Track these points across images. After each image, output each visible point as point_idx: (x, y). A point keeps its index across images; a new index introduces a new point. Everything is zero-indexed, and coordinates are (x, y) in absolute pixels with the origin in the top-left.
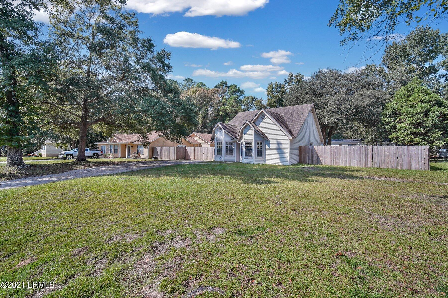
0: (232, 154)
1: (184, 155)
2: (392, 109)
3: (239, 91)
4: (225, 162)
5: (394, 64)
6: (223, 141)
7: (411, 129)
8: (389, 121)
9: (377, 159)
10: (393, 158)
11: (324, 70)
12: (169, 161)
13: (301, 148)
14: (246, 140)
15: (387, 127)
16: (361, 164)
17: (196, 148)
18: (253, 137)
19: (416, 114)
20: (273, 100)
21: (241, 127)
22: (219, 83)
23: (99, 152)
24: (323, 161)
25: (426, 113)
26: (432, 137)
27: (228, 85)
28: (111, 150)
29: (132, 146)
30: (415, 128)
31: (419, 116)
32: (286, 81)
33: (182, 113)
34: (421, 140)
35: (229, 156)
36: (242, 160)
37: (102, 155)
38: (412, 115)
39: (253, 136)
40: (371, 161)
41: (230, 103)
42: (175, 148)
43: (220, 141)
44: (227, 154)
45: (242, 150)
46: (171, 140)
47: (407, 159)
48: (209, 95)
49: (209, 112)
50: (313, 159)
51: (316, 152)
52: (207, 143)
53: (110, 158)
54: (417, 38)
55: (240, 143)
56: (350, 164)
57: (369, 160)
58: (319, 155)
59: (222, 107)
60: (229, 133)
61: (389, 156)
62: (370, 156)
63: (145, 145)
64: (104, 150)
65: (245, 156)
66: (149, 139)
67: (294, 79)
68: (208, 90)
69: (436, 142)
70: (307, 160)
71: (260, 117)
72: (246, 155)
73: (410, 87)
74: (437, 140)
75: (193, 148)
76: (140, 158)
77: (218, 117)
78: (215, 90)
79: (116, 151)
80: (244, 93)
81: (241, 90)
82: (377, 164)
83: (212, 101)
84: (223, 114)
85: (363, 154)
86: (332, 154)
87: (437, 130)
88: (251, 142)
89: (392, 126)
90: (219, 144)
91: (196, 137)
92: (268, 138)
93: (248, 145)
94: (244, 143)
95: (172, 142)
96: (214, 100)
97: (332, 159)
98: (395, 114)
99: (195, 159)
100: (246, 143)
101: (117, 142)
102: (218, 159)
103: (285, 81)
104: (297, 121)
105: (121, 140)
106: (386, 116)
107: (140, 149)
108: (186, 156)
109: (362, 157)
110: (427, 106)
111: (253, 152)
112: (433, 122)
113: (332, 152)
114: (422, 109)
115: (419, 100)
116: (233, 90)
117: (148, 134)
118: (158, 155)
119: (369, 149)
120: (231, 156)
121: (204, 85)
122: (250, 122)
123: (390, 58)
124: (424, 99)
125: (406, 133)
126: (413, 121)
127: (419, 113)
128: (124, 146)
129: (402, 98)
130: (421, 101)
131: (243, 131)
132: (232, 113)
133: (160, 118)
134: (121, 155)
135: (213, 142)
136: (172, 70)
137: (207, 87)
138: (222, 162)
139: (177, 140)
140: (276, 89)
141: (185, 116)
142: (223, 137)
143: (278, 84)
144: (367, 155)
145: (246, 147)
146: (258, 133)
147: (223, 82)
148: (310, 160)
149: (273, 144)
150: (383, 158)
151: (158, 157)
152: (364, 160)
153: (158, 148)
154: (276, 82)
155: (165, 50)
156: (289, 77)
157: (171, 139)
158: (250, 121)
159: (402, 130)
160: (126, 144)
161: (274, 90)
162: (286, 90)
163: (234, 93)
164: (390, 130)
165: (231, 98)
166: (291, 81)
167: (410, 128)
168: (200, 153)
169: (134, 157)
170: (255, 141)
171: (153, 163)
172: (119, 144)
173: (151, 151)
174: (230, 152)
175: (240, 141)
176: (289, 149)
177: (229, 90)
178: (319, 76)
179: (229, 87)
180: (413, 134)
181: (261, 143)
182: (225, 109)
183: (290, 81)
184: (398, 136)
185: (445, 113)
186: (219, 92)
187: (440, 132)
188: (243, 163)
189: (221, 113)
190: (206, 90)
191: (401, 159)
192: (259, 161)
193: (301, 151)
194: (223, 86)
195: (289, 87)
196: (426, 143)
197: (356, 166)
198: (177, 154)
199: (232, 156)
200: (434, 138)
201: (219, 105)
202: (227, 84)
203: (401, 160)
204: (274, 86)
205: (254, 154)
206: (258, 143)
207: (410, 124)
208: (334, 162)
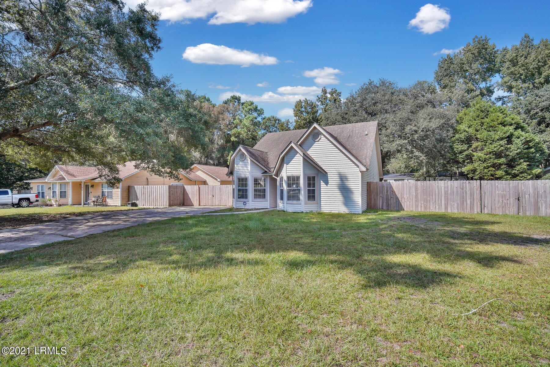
0: (264, 196)
1: (182, 198)
2: (466, 133)
3: (256, 109)
4: (252, 210)
5: (450, 81)
6: (248, 175)
7: (492, 160)
8: (463, 148)
9: (487, 201)
10: (512, 200)
11: (377, 82)
12: (156, 210)
13: (370, 185)
14: (290, 174)
15: (460, 156)
16: (463, 209)
17: (202, 187)
18: (302, 169)
19: (498, 140)
20: (302, 123)
21: (282, 153)
22: (229, 98)
23: (32, 196)
24: (406, 204)
25: (509, 139)
26: (515, 170)
27: (242, 101)
28: (54, 192)
29: (92, 186)
30: (496, 158)
31: (501, 142)
32: (319, 98)
33: (180, 123)
34: (504, 173)
35: (258, 200)
36: (281, 205)
37: (37, 201)
38: (493, 141)
39: (302, 167)
40: (479, 203)
41: (245, 125)
42: (165, 188)
43: (243, 176)
44: (256, 196)
45: (282, 191)
46: (160, 175)
47: (532, 199)
48: (216, 114)
49: (216, 137)
50: (390, 203)
51: (393, 191)
52: (216, 180)
53: (51, 205)
54: (476, 52)
55: (278, 179)
56: (446, 208)
57: (475, 202)
58: (399, 196)
59: (234, 131)
60: (259, 163)
61: (505, 196)
62: (477, 196)
63: (113, 182)
64: (43, 193)
65: (288, 200)
66: (120, 173)
67: (329, 96)
68: (214, 107)
69: (521, 175)
70: (380, 203)
71: (311, 137)
72: (289, 198)
73: (484, 106)
74: (521, 173)
75: (196, 187)
76: (106, 205)
77: (228, 144)
78: (224, 107)
79: (63, 194)
80: (263, 113)
81: (259, 108)
82: (488, 207)
83: (220, 122)
84: (236, 139)
85: (466, 193)
86: (419, 194)
87: (522, 161)
88: (298, 178)
89: (467, 155)
90: (243, 182)
91: (200, 171)
92: (325, 170)
93: (293, 180)
94: (285, 178)
95: (161, 178)
96: (223, 120)
97: (420, 201)
98: (468, 140)
99: (199, 205)
100: (289, 178)
101: (65, 179)
102: (240, 205)
103: (317, 98)
104: (362, 144)
105: (73, 175)
106: (459, 142)
107: (106, 190)
108: (185, 201)
109: (465, 198)
110: (510, 130)
111: (302, 192)
112: (519, 150)
113: (419, 191)
114: (504, 133)
115: (499, 121)
116: (249, 107)
117: (120, 167)
118: (137, 199)
119: (475, 185)
120: (261, 200)
121: (208, 100)
122: (296, 145)
123: (445, 74)
124: (505, 121)
125: (485, 165)
126: (495, 149)
127: (502, 139)
128: (77, 185)
129: (475, 120)
130: (501, 124)
131: (283, 158)
132: (248, 139)
133: (134, 127)
134: (73, 200)
135: (231, 177)
136: (160, 45)
137: (213, 103)
138: (248, 210)
139: (171, 174)
140: (306, 108)
141: (187, 129)
142: (249, 168)
143: (309, 102)
144: (472, 195)
145: (289, 185)
146: (308, 162)
147: (234, 96)
148: (385, 204)
149: (333, 179)
150: (497, 199)
151: (137, 202)
152: (469, 202)
153: (138, 189)
154: (306, 99)
155: (147, 8)
156: (322, 94)
157: (159, 173)
158: (296, 143)
159: (480, 160)
160: (81, 182)
161: (303, 109)
162: (317, 111)
163: (251, 113)
164: (464, 161)
165: (246, 119)
166: (324, 99)
167: (491, 158)
168: (208, 195)
169: (96, 203)
170: (304, 174)
171: (126, 215)
172: (68, 183)
173: (126, 194)
174: (260, 194)
175: (277, 175)
176: (360, 188)
177: (243, 108)
178: (368, 89)
179: (243, 104)
180: (494, 166)
181: (314, 178)
182: (239, 133)
183: (322, 99)
184: (475, 168)
185: (528, 139)
186: (229, 109)
187: (525, 164)
188: (285, 210)
189: (233, 139)
190: (210, 106)
191: (524, 199)
192: (310, 207)
193: (370, 190)
194: (235, 102)
195: (322, 107)
196: (509, 177)
197: (456, 211)
198: (170, 196)
199: (263, 200)
200: (518, 171)
201: (229, 127)
202: (240, 100)
203: (524, 202)
204: (303, 104)
205: (303, 195)
206: (309, 179)
207: (490, 153)
208: (423, 205)
